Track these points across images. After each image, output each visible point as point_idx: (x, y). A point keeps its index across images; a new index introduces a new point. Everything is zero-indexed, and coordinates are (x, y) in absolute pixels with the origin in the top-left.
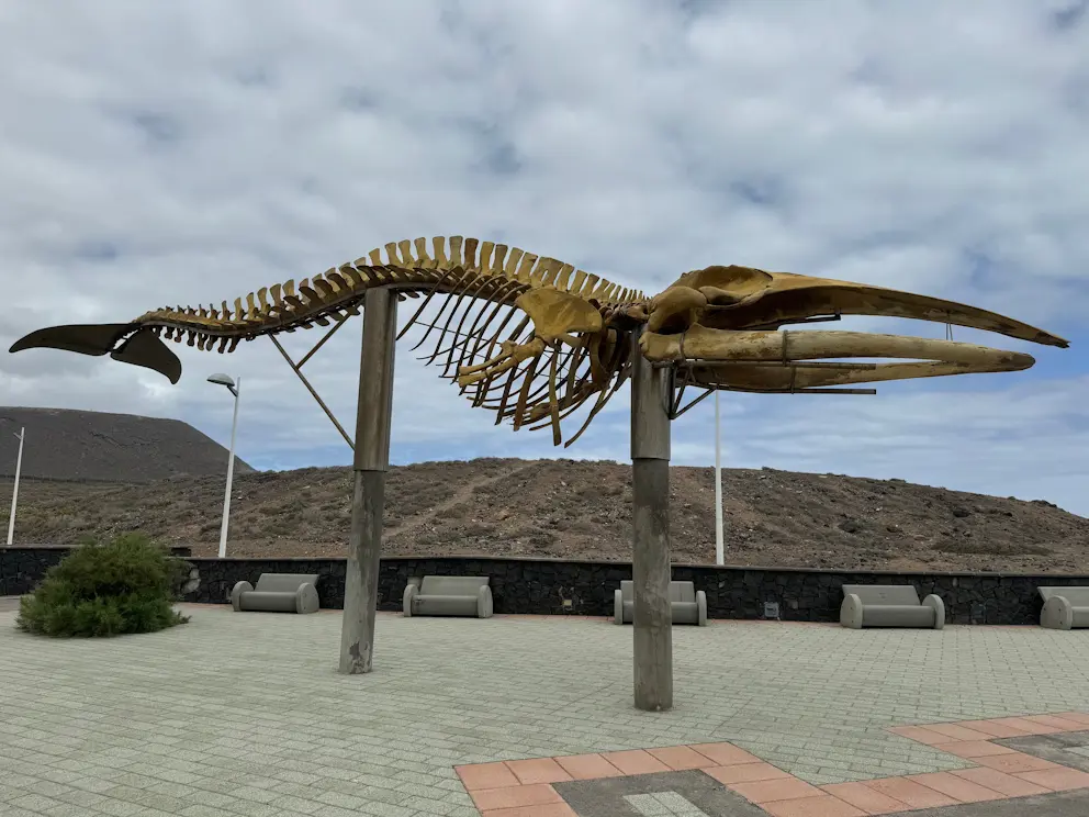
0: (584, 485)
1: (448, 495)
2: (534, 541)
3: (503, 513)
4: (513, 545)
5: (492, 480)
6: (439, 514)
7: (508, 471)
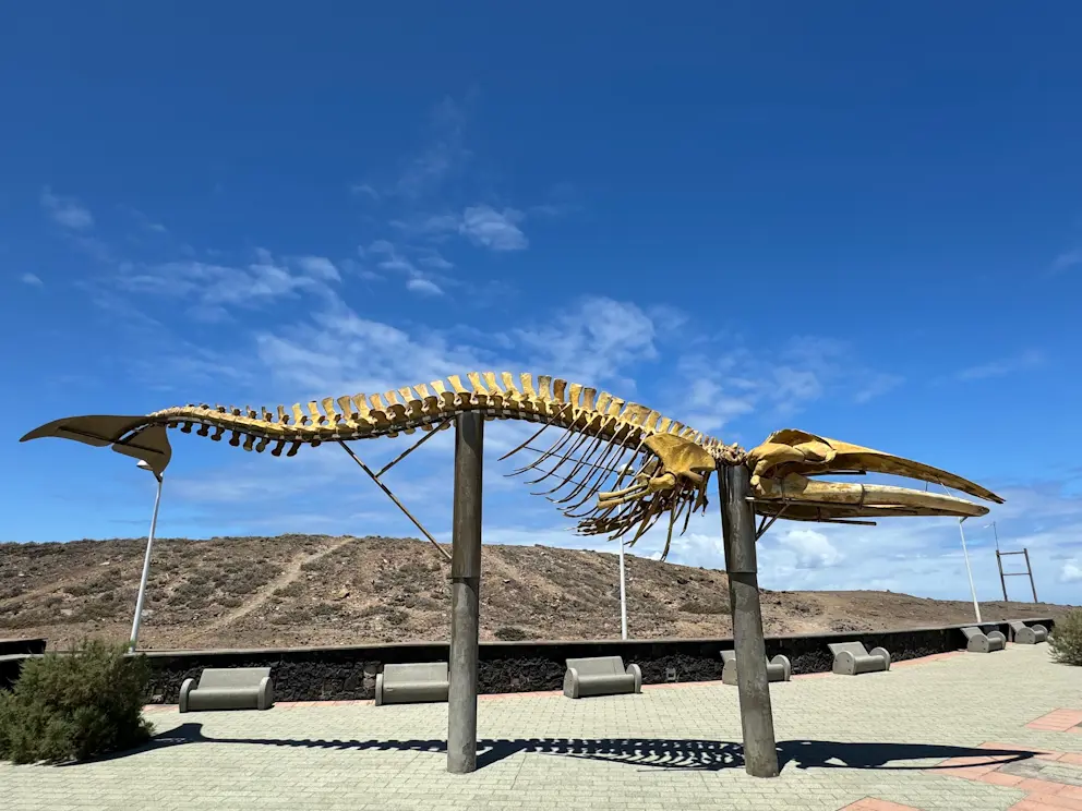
0: (405, 563)
1: (276, 572)
2: (389, 619)
3: (344, 591)
4: (371, 623)
5: (314, 557)
6: (278, 593)
7: (326, 548)
